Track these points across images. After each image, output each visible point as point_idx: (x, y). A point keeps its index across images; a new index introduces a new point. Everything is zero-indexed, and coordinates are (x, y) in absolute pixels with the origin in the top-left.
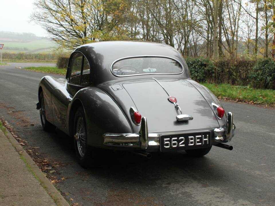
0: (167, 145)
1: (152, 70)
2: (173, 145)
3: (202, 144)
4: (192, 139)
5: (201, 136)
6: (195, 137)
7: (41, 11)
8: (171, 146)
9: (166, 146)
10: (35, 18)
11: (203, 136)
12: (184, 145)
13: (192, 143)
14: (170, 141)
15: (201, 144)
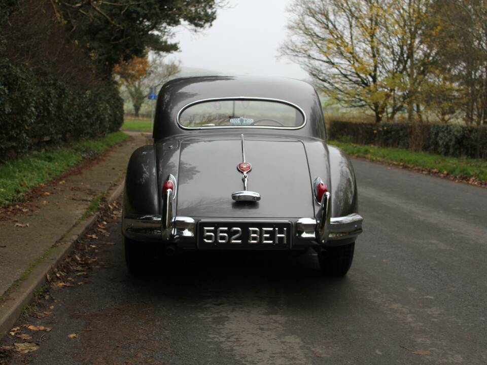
0: (209, 238)
1: (246, 121)
2: (221, 240)
3: (274, 242)
4: (255, 232)
5: (272, 229)
6: (261, 230)
7: (299, 39)
8: (216, 241)
9: (207, 240)
10: (288, 51)
11: (277, 229)
12: (240, 241)
13: (254, 239)
14: (215, 232)
15: (271, 242)
